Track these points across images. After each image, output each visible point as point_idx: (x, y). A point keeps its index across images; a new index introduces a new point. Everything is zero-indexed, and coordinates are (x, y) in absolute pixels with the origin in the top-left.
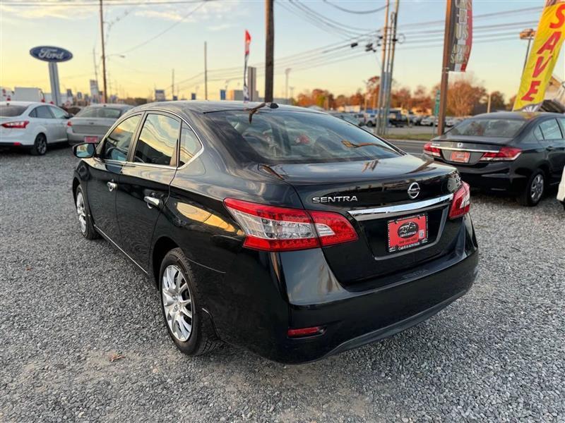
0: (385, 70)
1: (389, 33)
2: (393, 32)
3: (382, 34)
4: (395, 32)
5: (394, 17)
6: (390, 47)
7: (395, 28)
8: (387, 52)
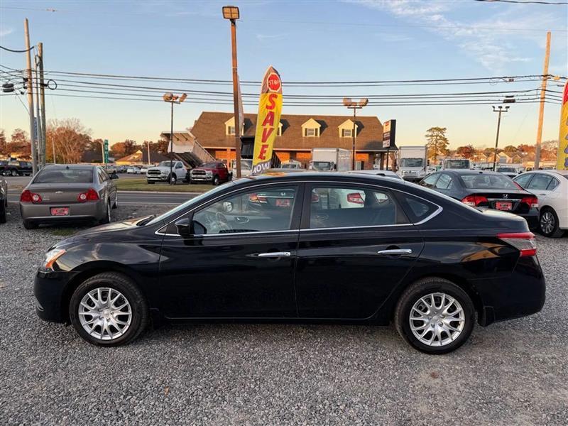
0: (35, 116)
1: (34, 75)
2: (39, 76)
3: (26, 75)
4: (42, 76)
5: (38, 60)
6: (37, 91)
7: (42, 72)
8: (35, 96)
